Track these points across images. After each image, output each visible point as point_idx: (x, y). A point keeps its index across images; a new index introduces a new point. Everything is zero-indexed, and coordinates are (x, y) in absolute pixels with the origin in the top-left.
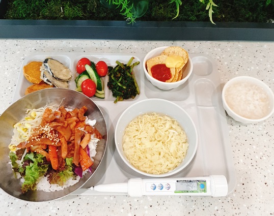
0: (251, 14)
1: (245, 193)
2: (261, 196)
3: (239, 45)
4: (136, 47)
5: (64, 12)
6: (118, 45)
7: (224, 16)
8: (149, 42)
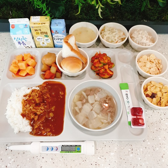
0: (131, 16)
5: (12, 15)
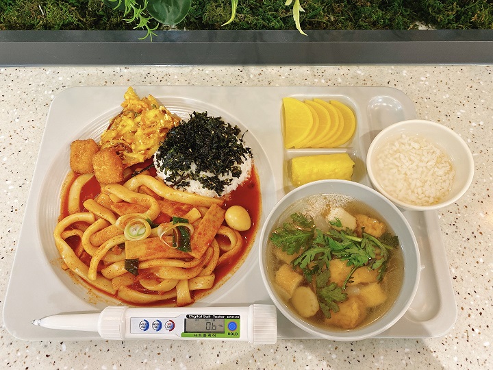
0: (380, 13)
1: (354, 353)
2: (382, 357)
3: (359, 72)
4: (176, 77)
5: (46, 16)
6: (144, 74)
7: (333, 19)
8: (201, 67)
